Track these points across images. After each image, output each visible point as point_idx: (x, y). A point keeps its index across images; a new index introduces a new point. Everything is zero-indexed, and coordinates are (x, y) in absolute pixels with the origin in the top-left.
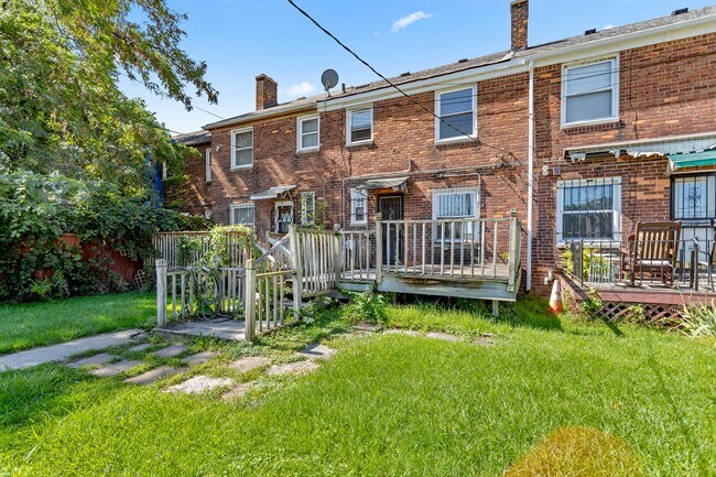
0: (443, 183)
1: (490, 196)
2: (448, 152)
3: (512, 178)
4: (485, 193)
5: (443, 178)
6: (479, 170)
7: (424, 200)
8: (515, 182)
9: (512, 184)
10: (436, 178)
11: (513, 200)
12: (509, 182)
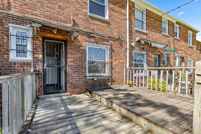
0: (93, 40)
1: (114, 52)
2: (96, 22)
3: (121, 45)
4: (112, 50)
5: (93, 37)
6: (110, 37)
7: (81, 48)
8: (122, 47)
9: (121, 48)
10: (89, 35)
11: (122, 55)
12: (120, 46)
